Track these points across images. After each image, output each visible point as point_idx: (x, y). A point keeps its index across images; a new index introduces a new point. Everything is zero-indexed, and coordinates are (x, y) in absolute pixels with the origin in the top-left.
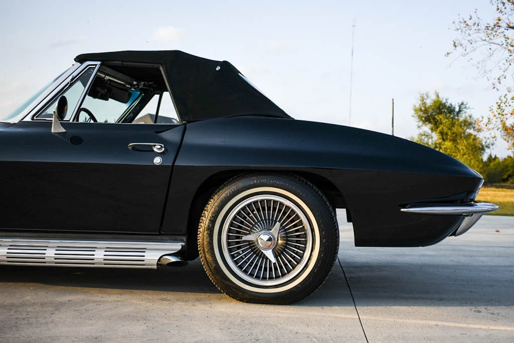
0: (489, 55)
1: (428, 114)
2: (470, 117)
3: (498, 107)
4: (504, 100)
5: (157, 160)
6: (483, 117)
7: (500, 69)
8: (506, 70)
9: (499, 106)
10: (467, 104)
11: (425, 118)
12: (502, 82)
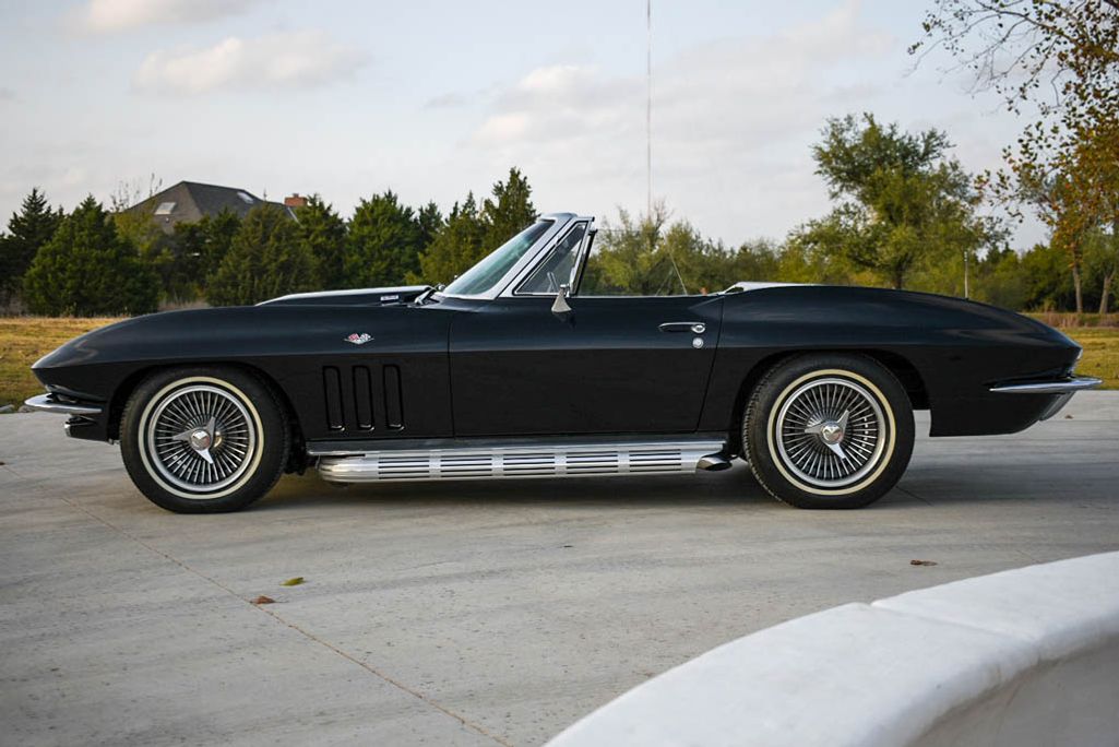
0: (1000, 39)
1: (853, 163)
2: (955, 167)
3: (1023, 150)
4: (1036, 134)
5: (698, 343)
6: (989, 174)
7: (1025, 67)
8: (1038, 69)
9: (1026, 146)
10: (944, 137)
11: (848, 173)
12: (1028, 94)
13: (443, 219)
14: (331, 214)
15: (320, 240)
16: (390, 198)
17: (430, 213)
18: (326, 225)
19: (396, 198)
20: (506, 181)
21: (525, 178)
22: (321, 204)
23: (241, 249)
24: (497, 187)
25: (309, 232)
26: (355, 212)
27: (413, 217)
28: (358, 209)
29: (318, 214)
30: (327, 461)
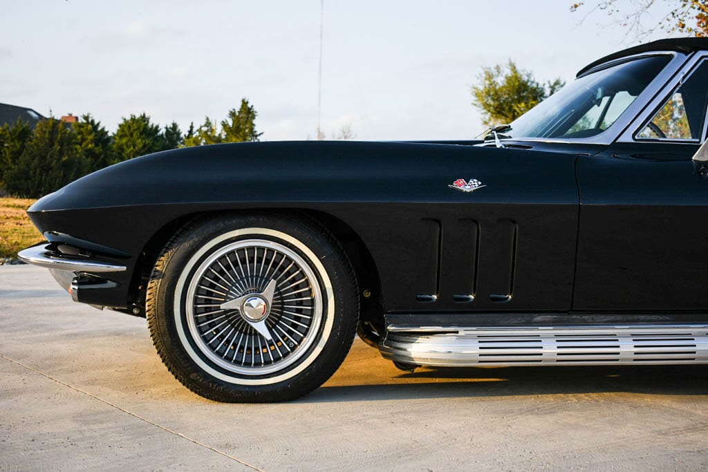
1: (500, 101)
11: (495, 108)
13: (182, 135)
14: (99, 129)
15: (90, 146)
16: (144, 119)
17: (173, 132)
18: (95, 136)
19: (148, 119)
20: (238, 107)
21: (252, 106)
22: (93, 121)
23: (32, 152)
24: (231, 112)
25: (83, 140)
26: (118, 128)
27: (160, 133)
28: (120, 126)
29: (90, 126)
30: (397, 338)
